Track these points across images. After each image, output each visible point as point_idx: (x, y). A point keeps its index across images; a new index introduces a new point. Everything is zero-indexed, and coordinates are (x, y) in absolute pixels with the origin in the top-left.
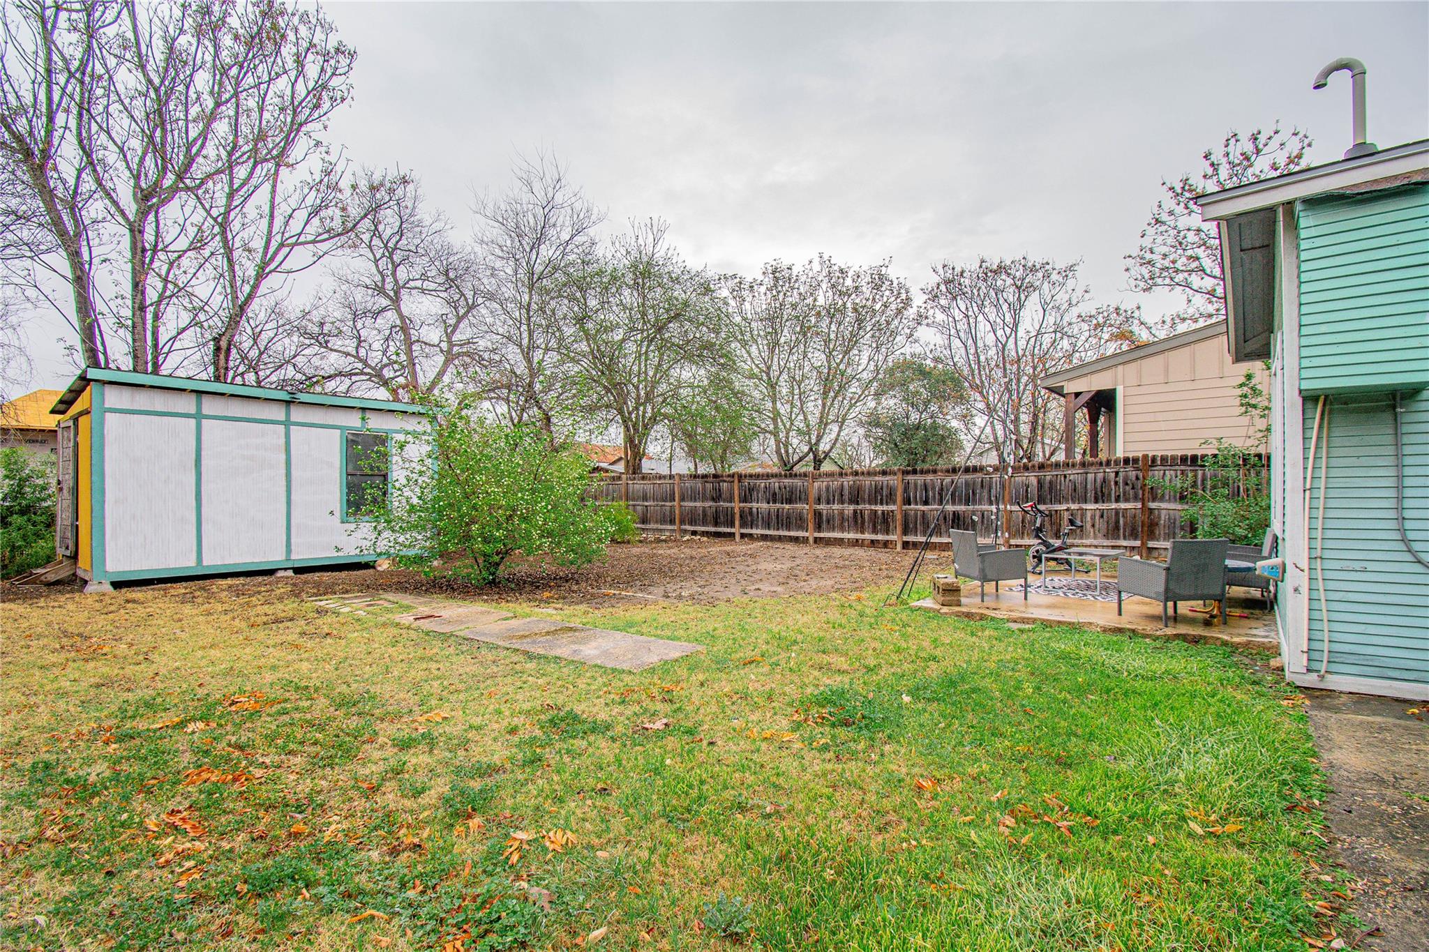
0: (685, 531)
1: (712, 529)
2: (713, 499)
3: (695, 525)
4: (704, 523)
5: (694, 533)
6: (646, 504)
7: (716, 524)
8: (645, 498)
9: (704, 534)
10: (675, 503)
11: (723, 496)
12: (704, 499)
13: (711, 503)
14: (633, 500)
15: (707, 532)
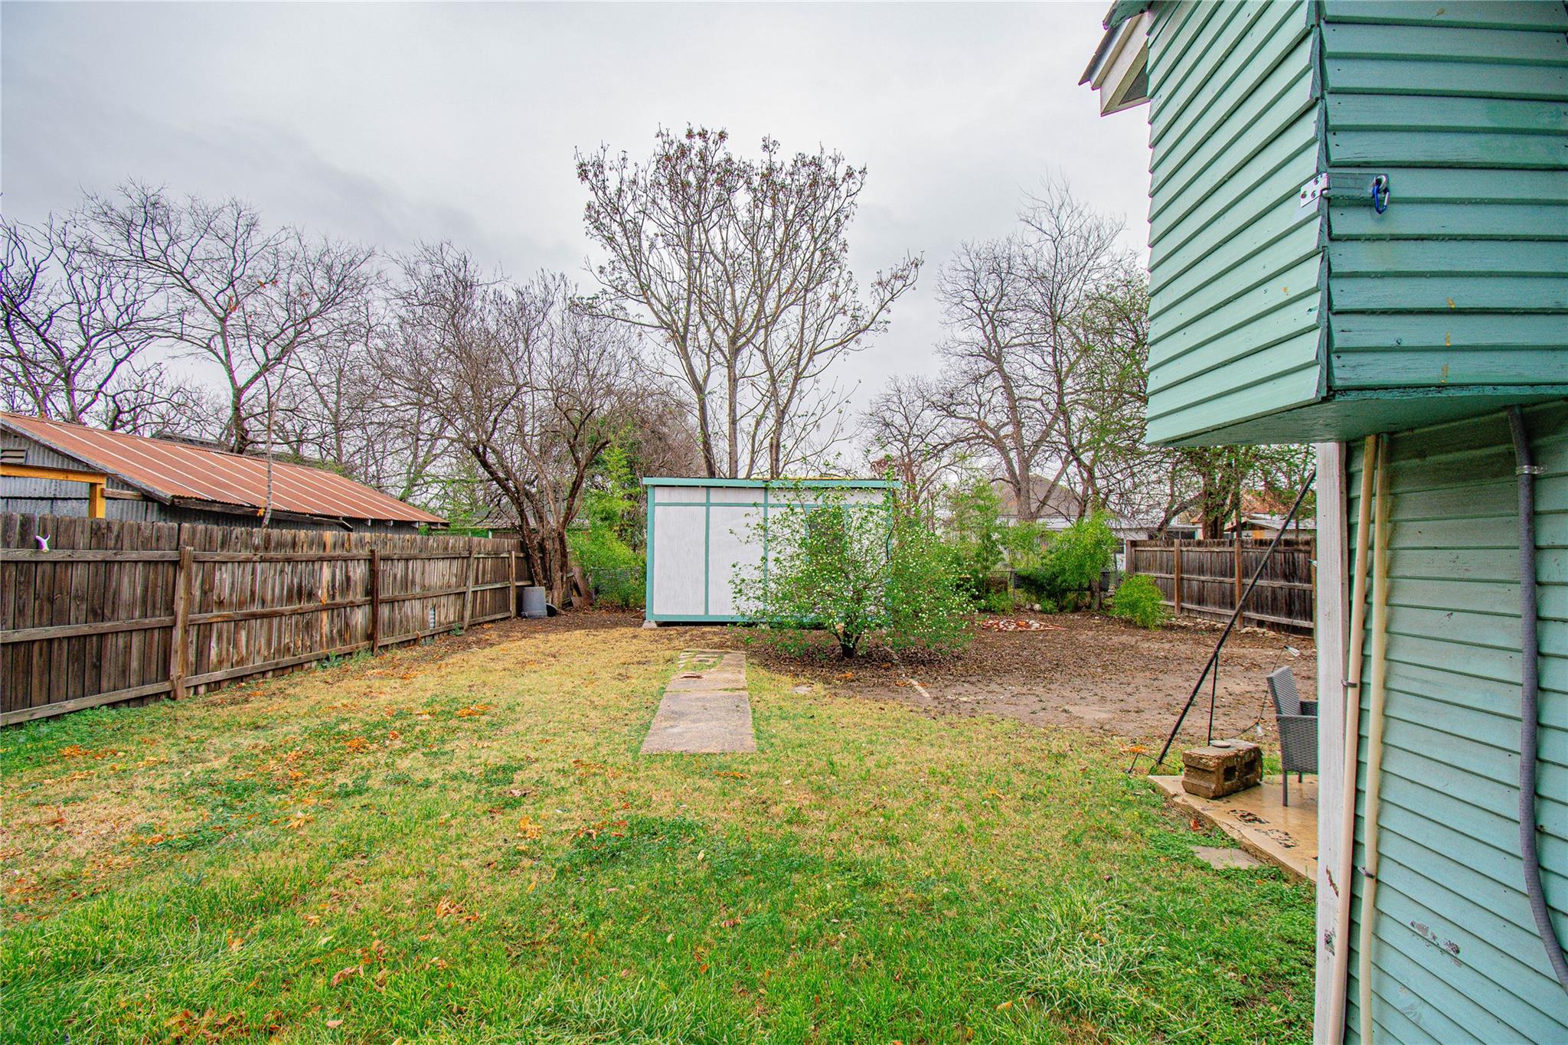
0: (1250, 620)
1: (1284, 620)
2: (1286, 577)
3: (1262, 613)
4: (1274, 611)
5: (1261, 624)
6: (1202, 578)
7: (1289, 614)
8: (1201, 571)
9: (1275, 627)
10: (1235, 580)
11: (1299, 573)
12: (1273, 576)
13: (1281, 583)
14: (1188, 572)
15: (1278, 625)
